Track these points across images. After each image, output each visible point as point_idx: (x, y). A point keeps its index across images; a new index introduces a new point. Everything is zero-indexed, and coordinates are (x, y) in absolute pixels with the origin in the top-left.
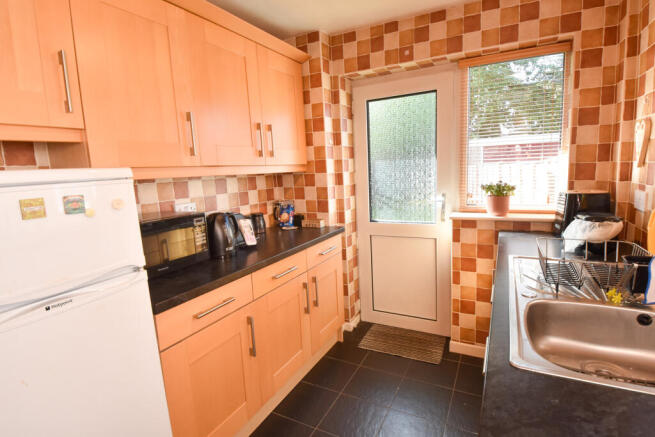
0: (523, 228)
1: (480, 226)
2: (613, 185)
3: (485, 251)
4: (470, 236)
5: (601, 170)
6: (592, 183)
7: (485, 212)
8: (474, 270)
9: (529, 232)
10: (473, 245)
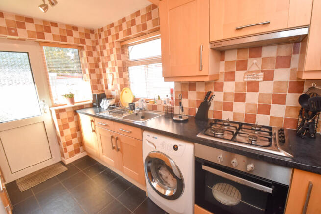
0: (82, 107)
1: (67, 110)
2: (103, 91)
3: (71, 119)
4: (63, 115)
5: (99, 86)
6: (97, 91)
7: (66, 105)
8: (68, 128)
9: (84, 108)
10: (66, 118)
